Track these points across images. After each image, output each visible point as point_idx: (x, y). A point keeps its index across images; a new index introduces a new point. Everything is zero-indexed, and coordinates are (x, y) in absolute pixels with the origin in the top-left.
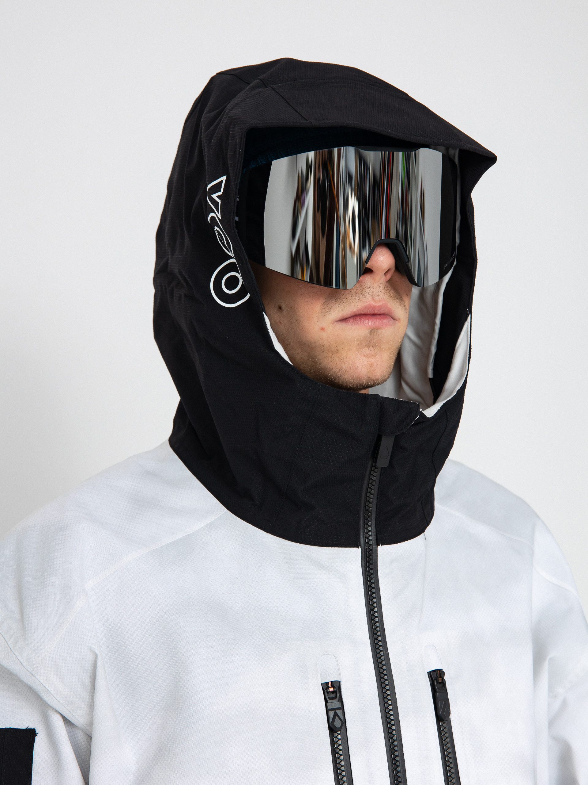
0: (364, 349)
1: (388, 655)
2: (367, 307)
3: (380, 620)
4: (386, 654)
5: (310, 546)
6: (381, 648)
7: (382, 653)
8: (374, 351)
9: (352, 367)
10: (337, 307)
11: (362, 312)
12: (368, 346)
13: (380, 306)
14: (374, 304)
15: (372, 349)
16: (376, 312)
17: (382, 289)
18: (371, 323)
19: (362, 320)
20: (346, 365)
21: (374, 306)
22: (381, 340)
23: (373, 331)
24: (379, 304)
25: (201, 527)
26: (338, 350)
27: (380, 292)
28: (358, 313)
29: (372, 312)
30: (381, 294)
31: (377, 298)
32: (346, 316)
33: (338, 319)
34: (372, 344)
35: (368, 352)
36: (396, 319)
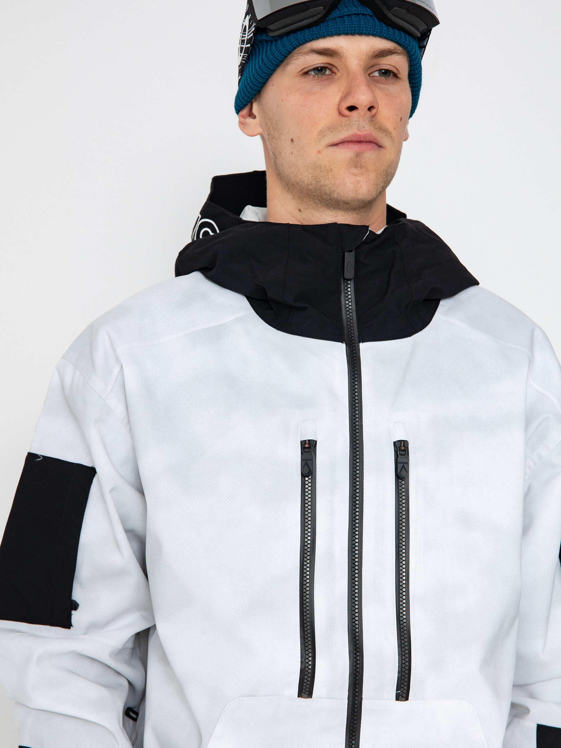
0: (352, 169)
1: (362, 426)
2: (355, 135)
3: (360, 398)
4: (361, 424)
5: (305, 337)
6: (357, 419)
7: (357, 423)
8: (361, 171)
9: (342, 183)
10: (329, 134)
11: (349, 139)
12: (356, 167)
13: (365, 135)
14: (359, 133)
15: (359, 169)
16: (362, 139)
17: (367, 122)
18: (356, 148)
19: (349, 145)
20: (338, 181)
21: (359, 135)
22: (367, 162)
23: (358, 155)
24: (364, 133)
25: (231, 320)
26: (331, 169)
27: (365, 124)
28: (345, 140)
29: (358, 139)
30: (366, 126)
31: (363, 129)
32: (336, 143)
33: (330, 145)
34: (359, 165)
35: (355, 171)
36: (380, 146)
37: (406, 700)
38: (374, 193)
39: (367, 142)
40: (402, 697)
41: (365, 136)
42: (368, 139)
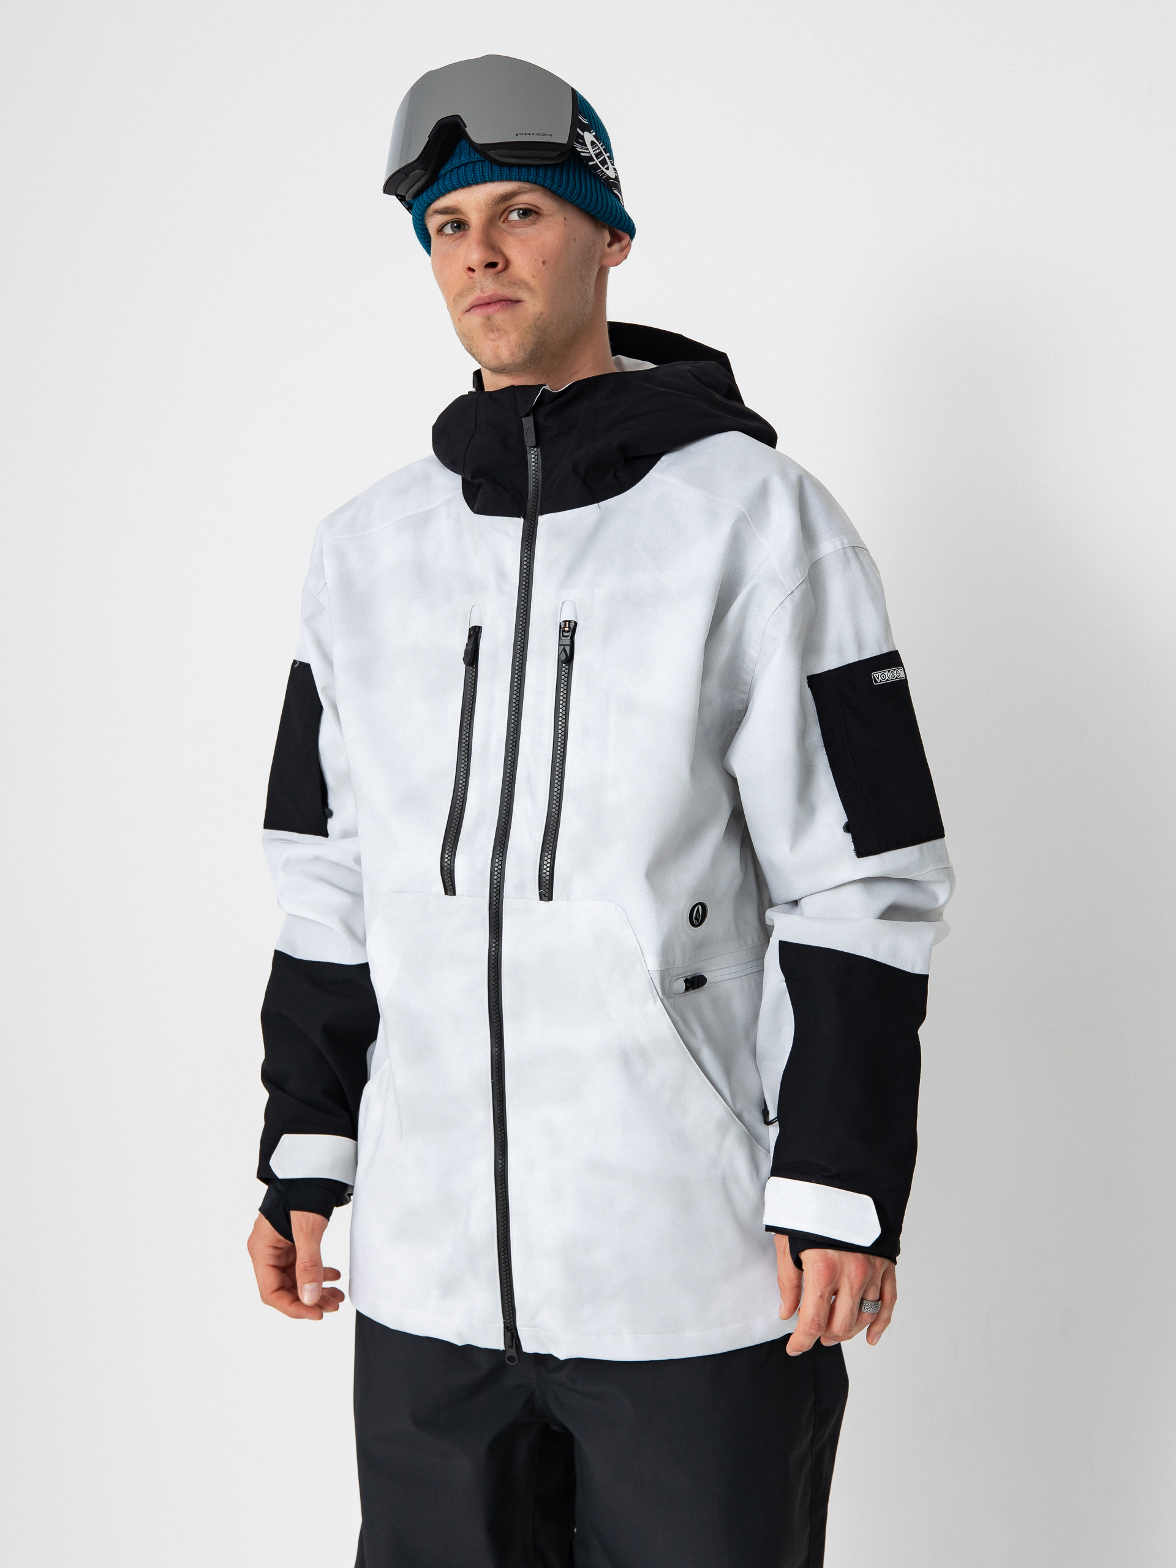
0: (489, 334)
2: (478, 299)
11: (476, 303)
12: (492, 330)
14: (484, 294)
15: (496, 333)
16: (488, 300)
17: (489, 280)
23: (488, 318)
25: (441, 502)
26: (472, 337)
27: (487, 284)
28: (474, 304)
29: (485, 302)
30: (489, 285)
33: (465, 311)
34: (494, 328)
35: (492, 336)
36: (518, 301)
37: (549, 901)
38: (521, 354)
39: (495, 302)
40: (545, 896)
41: (489, 297)
42: (495, 299)
